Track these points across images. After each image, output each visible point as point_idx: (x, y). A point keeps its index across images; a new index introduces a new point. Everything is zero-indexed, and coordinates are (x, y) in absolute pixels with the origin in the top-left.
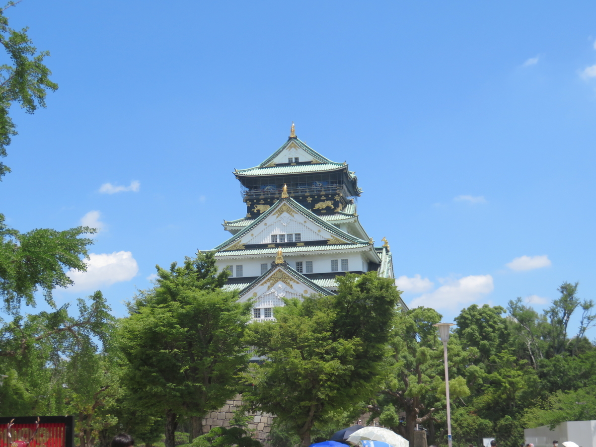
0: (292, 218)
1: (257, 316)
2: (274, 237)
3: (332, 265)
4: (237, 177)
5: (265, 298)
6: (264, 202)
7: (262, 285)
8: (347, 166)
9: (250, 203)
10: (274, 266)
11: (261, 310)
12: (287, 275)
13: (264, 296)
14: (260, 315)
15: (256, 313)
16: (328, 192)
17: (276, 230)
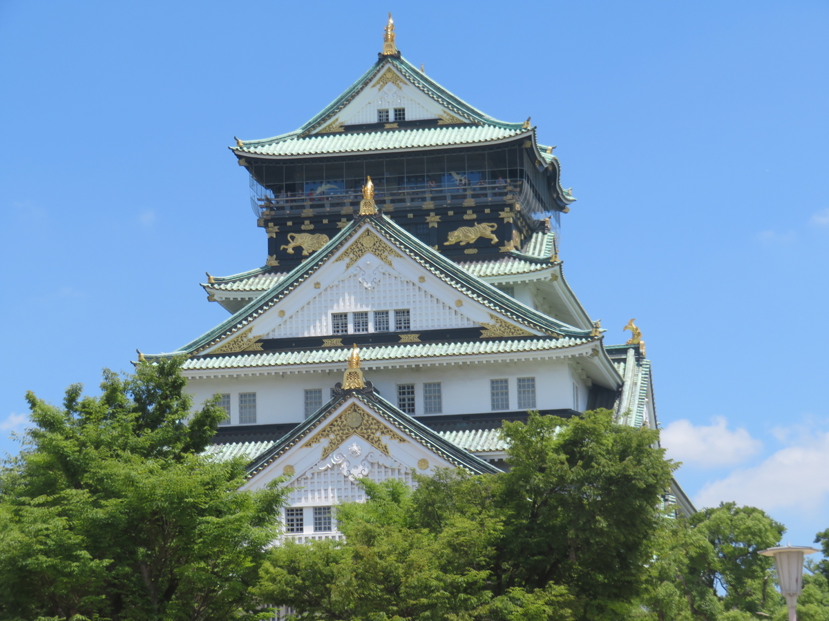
0: (387, 268)
1: (295, 527)
2: (340, 318)
3: (493, 394)
4: (243, 161)
5: (316, 479)
6: (312, 227)
7: (308, 444)
8: (533, 130)
9: (276, 229)
10: (340, 395)
11: (304, 512)
12: (373, 419)
13: (313, 474)
14: (302, 525)
15: (292, 520)
16: (482, 199)
17: (344, 300)
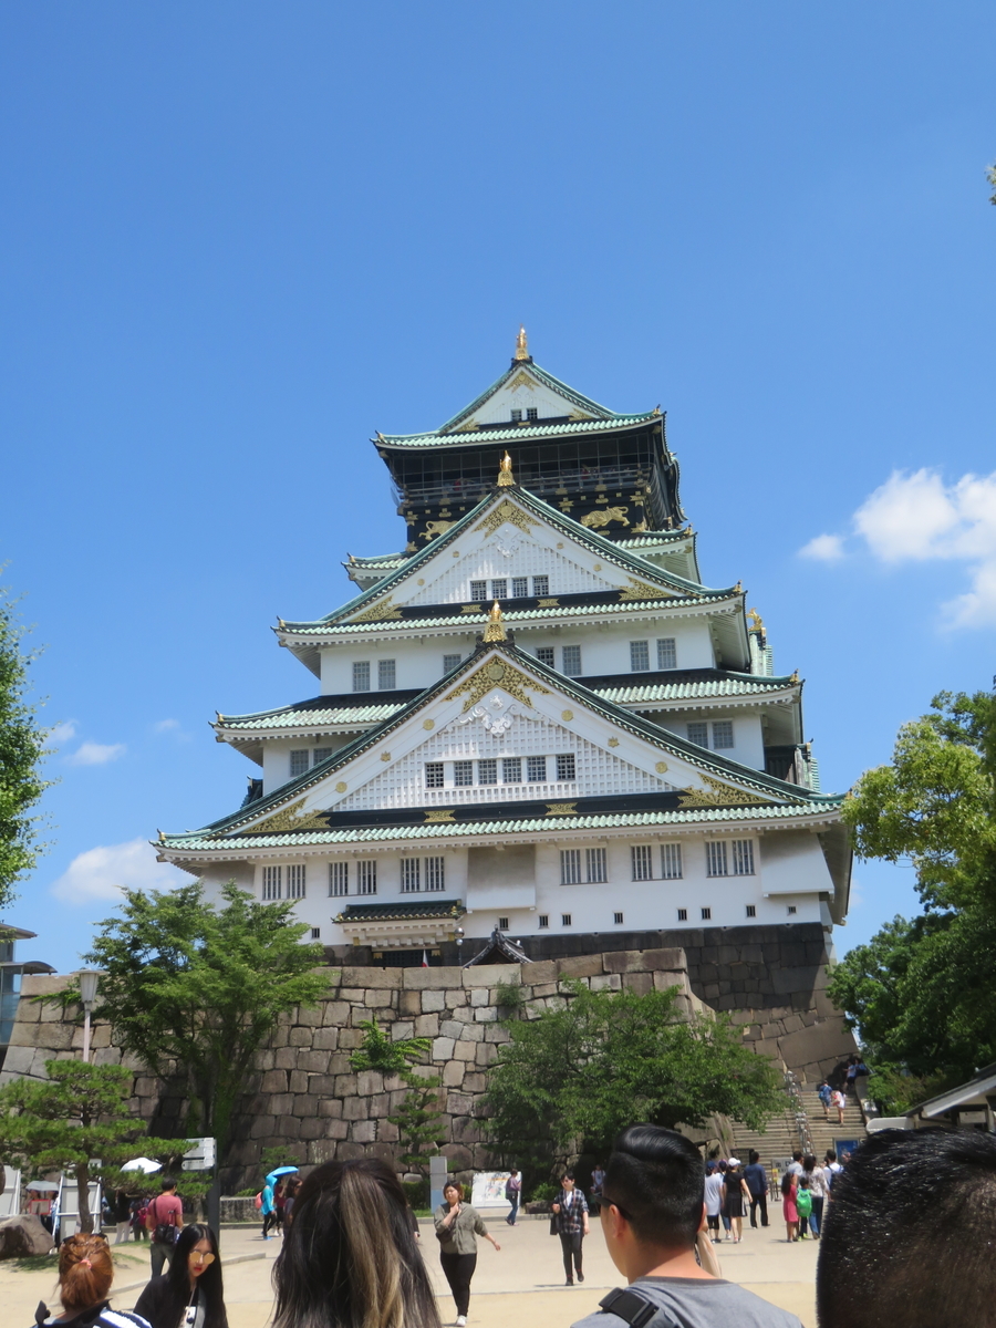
0: (525, 536)
1: (435, 783)
2: (478, 586)
3: (633, 656)
4: (383, 453)
5: (457, 734)
6: (449, 514)
7: (449, 698)
8: (663, 415)
9: (415, 517)
10: (483, 647)
11: (445, 767)
12: (515, 671)
13: (454, 728)
14: (442, 780)
15: (432, 776)
16: (613, 485)
17: (482, 568)
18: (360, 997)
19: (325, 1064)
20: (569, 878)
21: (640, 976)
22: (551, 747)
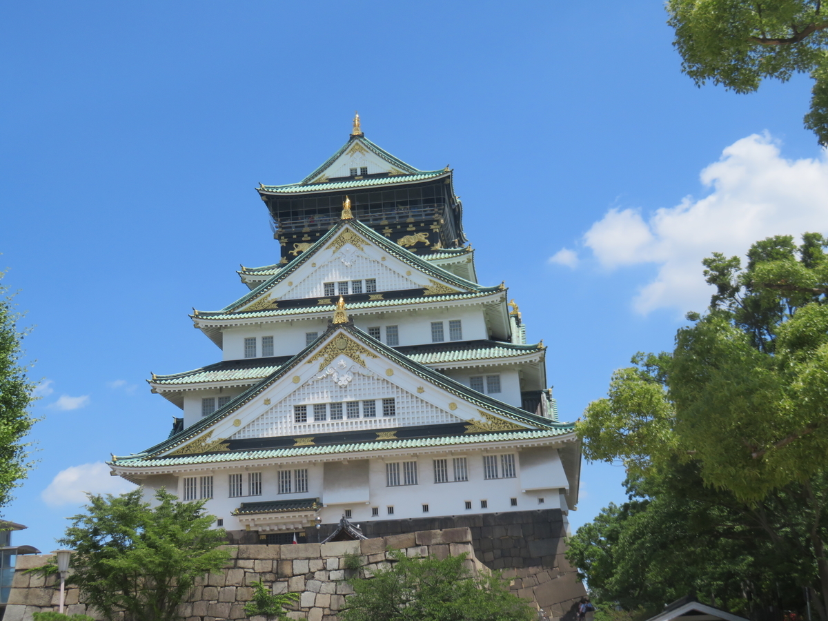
0: (360, 253)
1: (301, 419)
2: (329, 286)
3: (433, 332)
4: (264, 198)
5: (315, 386)
6: (309, 238)
7: (310, 362)
8: (451, 172)
9: (286, 240)
10: (332, 327)
11: (307, 408)
12: (354, 343)
13: (313, 382)
14: (306, 417)
15: (299, 414)
16: (418, 218)
17: (332, 274)
18: (251, 566)
19: (227, 612)
20: (392, 482)
21: (441, 547)
22: (379, 394)
